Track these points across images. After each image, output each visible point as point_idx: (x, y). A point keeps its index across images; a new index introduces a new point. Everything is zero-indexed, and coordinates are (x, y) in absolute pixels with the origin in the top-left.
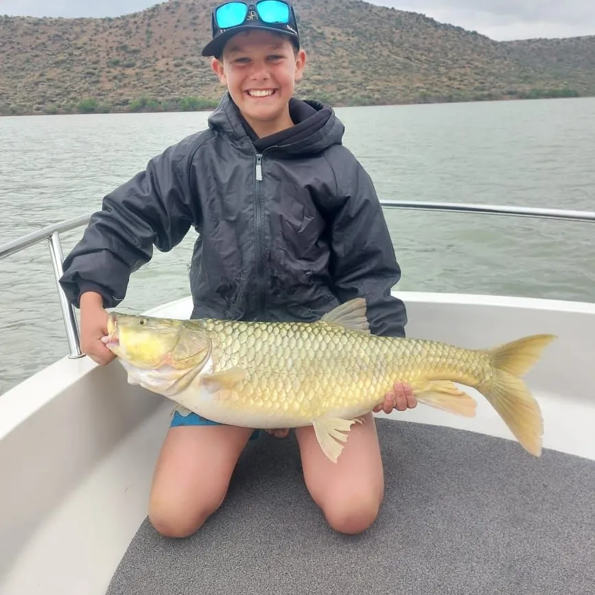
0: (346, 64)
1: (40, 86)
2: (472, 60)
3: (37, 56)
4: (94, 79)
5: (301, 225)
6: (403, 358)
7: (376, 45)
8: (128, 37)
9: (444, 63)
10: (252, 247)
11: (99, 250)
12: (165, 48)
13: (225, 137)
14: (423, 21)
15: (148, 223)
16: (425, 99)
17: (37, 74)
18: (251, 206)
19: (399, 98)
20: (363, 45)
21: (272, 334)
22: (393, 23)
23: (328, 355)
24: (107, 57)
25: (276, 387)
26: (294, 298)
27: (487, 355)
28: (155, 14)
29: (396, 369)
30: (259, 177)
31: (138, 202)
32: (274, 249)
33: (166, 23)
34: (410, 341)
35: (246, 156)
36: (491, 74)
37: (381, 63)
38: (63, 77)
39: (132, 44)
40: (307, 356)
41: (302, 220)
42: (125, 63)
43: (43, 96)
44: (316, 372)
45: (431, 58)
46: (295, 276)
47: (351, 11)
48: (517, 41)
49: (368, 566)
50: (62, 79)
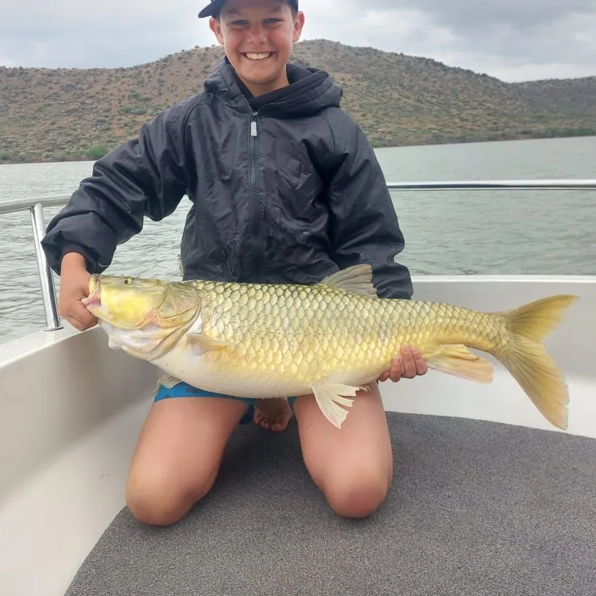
0: (356, 108)
1: (51, 134)
2: (484, 101)
3: (49, 105)
4: (105, 126)
5: (299, 182)
6: (409, 319)
7: (385, 89)
8: (140, 86)
9: (455, 104)
10: (247, 205)
11: (87, 212)
12: (177, 96)
13: (220, 98)
14: (432, 66)
15: (140, 187)
16: (438, 140)
17: (49, 122)
18: (245, 163)
19: (410, 139)
20: (373, 89)
21: (267, 293)
22: (402, 67)
23: (329, 314)
24: (119, 105)
25: (271, 347)
26: (291, 260)
27: (503, 318)
28: (167, 64)
29: (403, 331)
30: (254, 132)
31: (127, 163)
32: (269, 206)
33: (178, 72)
34: (416, 302)
35: (240, 114)
36: (503, 114)
37: (393, 106)
38: (75, 125)
39: (145, 92)
40: (306, 315)
41: (299, 176)
42: (137, 110)
43: (53, 144)
44: (315, 332)
45: (443, 100)
46: (292, 235)
47: (359, 57)
48: (528, 82)
49: (376, 550)
50: (72, 127)
